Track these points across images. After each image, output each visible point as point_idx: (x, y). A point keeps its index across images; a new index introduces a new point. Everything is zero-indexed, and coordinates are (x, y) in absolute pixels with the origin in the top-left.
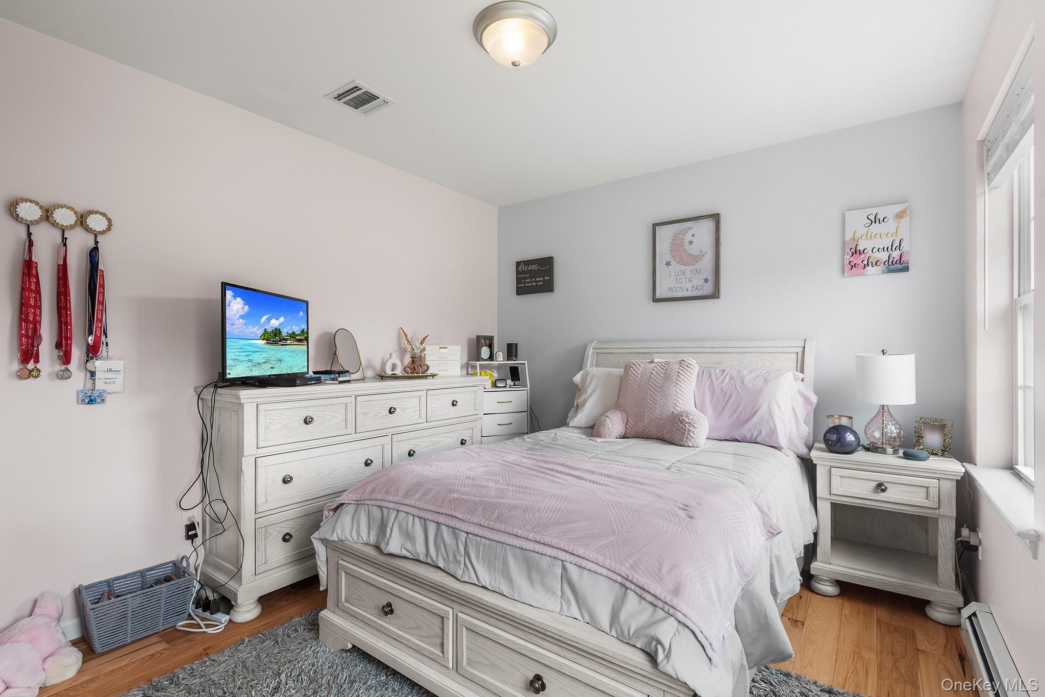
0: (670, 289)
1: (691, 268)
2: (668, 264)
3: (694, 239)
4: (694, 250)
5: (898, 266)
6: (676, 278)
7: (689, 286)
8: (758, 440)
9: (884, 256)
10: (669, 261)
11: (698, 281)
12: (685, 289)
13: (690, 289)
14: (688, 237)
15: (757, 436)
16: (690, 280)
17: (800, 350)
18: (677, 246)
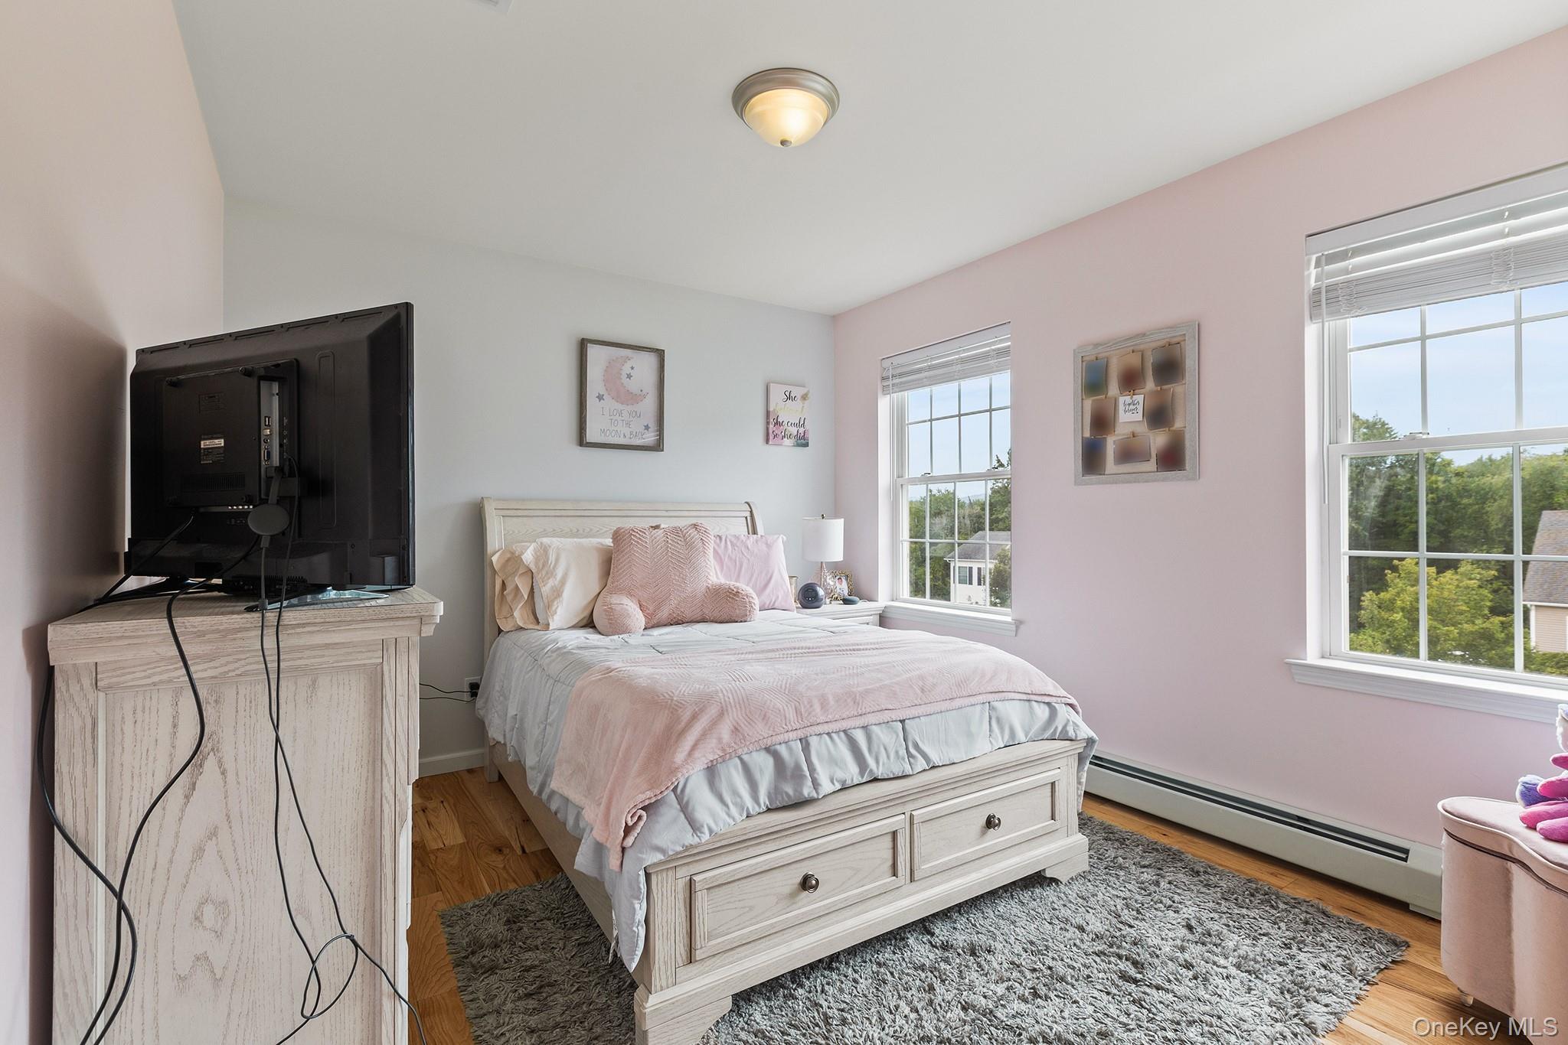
0: (603, 431)
1: (630, 408)
2: (600, 397)
3: (633, 373)
4: (633, 386)
5: (802, 442)
6: (611, 417)
7: (627, 431)
8: (776, 606)
9: (794, 430)
10: (601, 393)
11: (637, 426)
12: (622, 436)
13: (628, 436)
14: (626, 369)
15: (774, 602)
16: (628, 424)
17: (748, 514)
18: (611, 375)
